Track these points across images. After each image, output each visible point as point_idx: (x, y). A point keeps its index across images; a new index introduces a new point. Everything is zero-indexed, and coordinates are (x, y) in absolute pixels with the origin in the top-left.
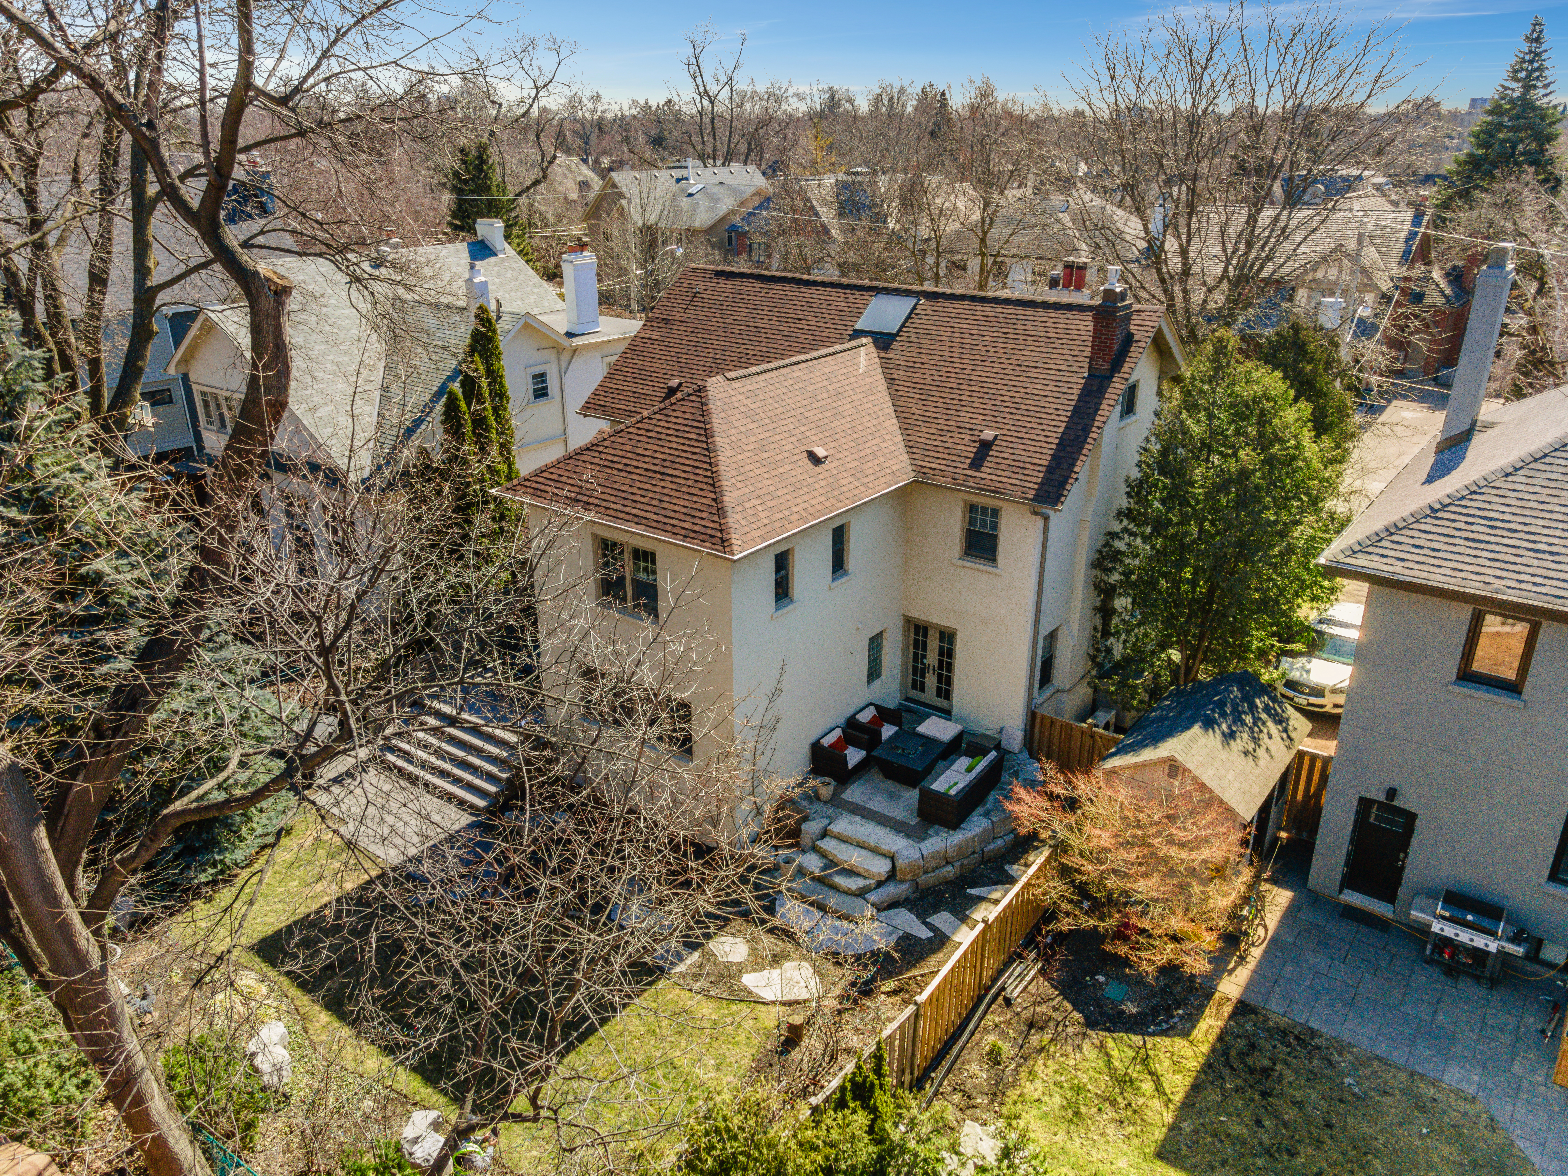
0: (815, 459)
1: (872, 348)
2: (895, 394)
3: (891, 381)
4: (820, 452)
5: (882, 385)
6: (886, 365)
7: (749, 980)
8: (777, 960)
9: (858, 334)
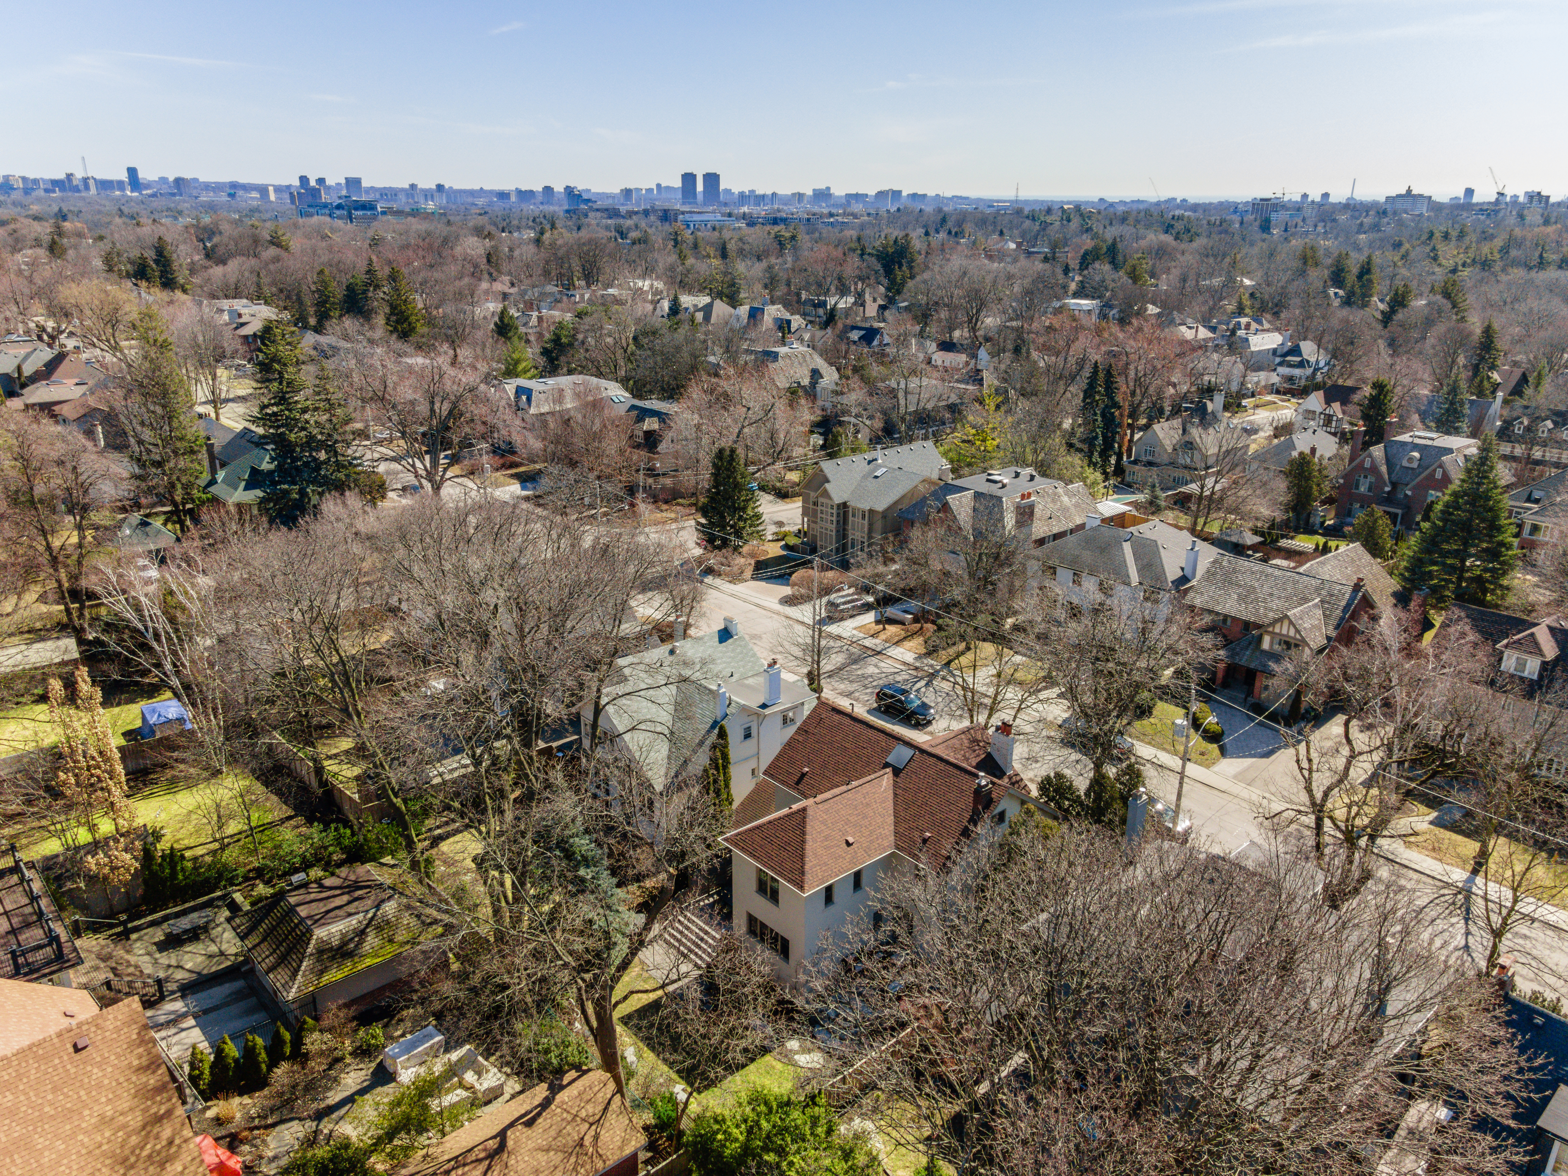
0: (848, 844)
1: (891, 775)
2: (895, 804)
3: (895, 795)
4: (851, 840)
5: (891, 796)
6: (895, 785)
7: (796, 1057)
8: (809, 1051)
9: (887, 765)
